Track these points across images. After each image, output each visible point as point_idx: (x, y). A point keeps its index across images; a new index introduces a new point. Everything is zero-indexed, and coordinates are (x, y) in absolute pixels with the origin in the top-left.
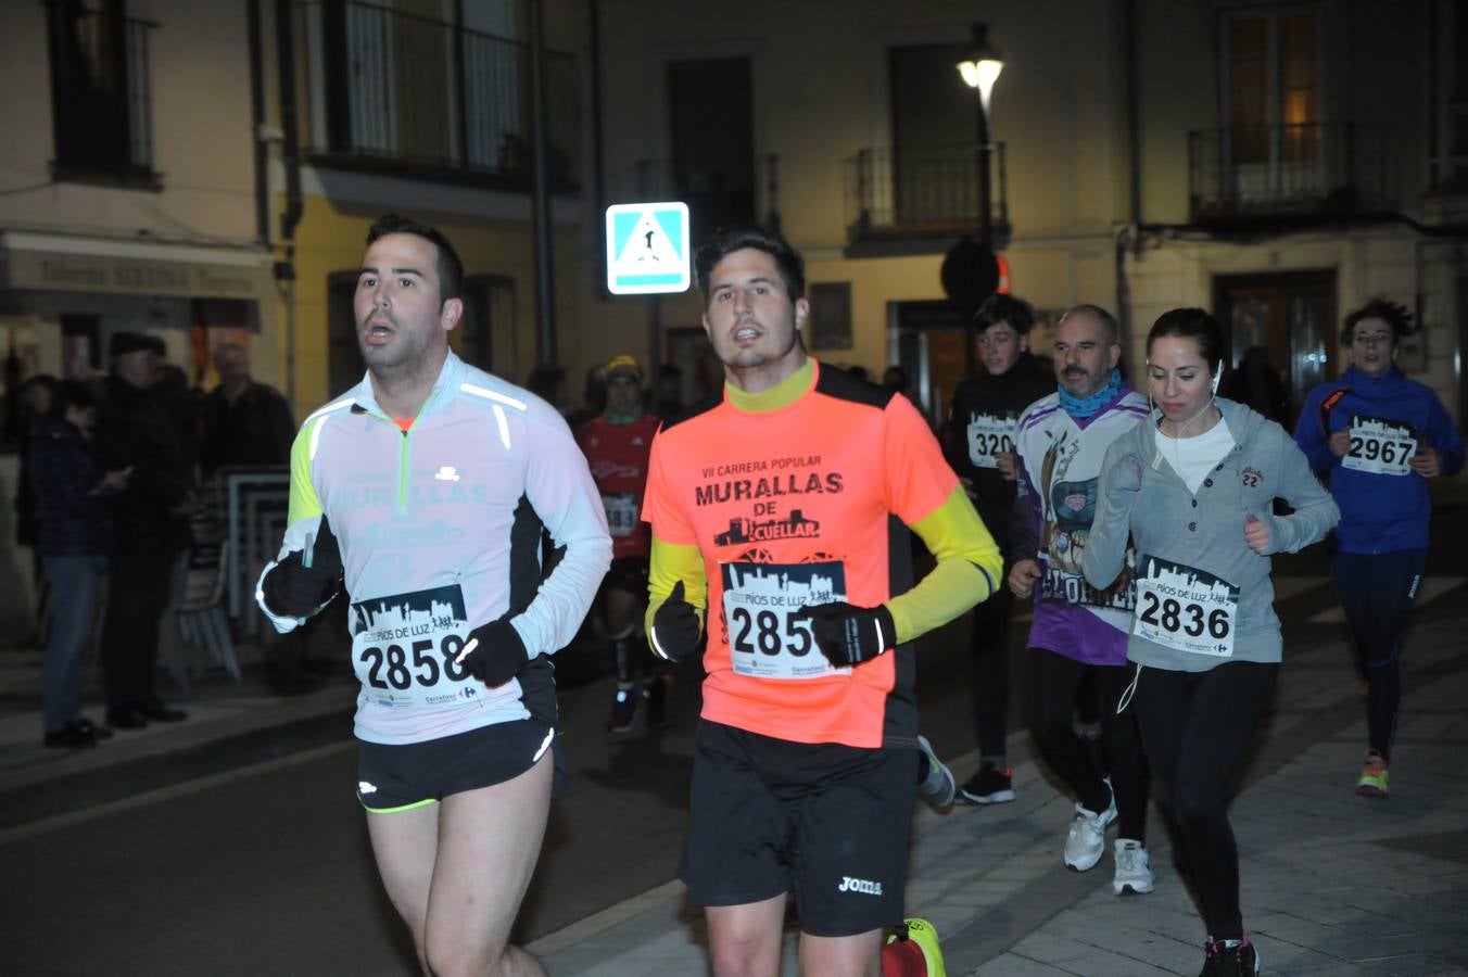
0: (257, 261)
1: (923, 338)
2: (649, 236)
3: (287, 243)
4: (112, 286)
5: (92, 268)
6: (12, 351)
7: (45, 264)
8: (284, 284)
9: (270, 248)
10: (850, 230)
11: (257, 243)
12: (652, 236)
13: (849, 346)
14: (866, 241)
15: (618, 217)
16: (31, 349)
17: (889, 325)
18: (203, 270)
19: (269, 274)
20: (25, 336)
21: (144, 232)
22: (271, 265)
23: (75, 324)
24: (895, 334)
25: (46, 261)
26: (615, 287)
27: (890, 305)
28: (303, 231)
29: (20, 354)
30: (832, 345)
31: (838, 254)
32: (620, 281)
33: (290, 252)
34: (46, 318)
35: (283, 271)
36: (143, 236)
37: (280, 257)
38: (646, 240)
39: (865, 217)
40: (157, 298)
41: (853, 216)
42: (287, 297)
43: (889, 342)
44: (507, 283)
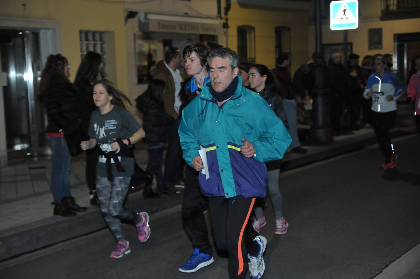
0: (218, 22)
1: (405, 45)
2: (345, 11)
3: (226, 17)
4: (178, 31)
5: (172, 25)
6: (149, 51)
7: (159, 24)
8: (225, 30)
9: (222, 18)
10: (382, 12)
11: (218, 17)
12: (346, 11)
13: (382, 48)
14: (387, 15)
15: (334, 5)
16: (155, 51)
17: (394, 41)
18: (203, 25)
19: (222, 26)
20: (153, 47)
21: (186, 14)
22: (222, 24)
23: (167, 43)
24: (396, 44)
25: (159, 22)
26: (333, 28)
27: (395, 35)
28: (230, 13)
29: (152, 52)
30: (376, 48)
31: (378, 19)
32: (334, 26)
33: (227, 19)
34: (159, 41)
35: (226, 26)
36: (186, 15)
37: (224, 21)
38: (343, 12)
39: (388, 6)
40: (190, 34)
41: (383, 7)
42: (226, 34)
43: (394, 46)
44: (288, 29)
